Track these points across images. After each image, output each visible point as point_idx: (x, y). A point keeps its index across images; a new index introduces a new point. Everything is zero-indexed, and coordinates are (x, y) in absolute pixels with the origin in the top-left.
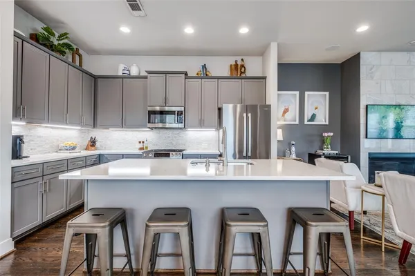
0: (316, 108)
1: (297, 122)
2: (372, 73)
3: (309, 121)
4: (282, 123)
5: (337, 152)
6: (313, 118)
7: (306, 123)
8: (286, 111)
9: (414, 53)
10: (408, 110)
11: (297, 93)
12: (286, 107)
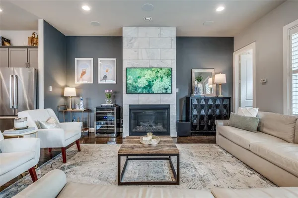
0: (107, 71)
1: (92, 82)
2: (131, 43)
4: (80, 83)
6: (105, 77)
8: (84, 73)
9: (164, 28)
10: (158, 72)
11: (92, 59)
12: (84, 71)
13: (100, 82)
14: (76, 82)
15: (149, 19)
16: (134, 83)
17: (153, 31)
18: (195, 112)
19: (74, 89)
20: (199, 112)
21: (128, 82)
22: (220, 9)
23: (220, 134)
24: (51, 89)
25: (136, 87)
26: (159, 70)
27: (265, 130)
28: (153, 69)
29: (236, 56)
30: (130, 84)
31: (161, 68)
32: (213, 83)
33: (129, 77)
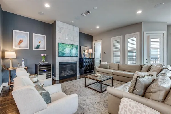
0: (40, 42)
1: (28, 48)
2: (61, 30)
3: (36, 48)
4: (18, 48)
5: (47, 63)
6: (38, 47)
7: (34, 49)
8: (21, 42)
9: (75, 27)
11: (28, 33)
12: (21, 40)
15: (73, 21)
16: (62, 51)
18: (84, 64)
19: (15, 52)
20: (86, 64)
21: (60, 50)
22: (98, 27)
23: (97, 71)
25: (63, 53)
26: (73, 46)
27: (110, 68)
28: (71, 45)
29: (93, 43)
30: (60, 51)
32: (88, 52)
33: (60, 48)
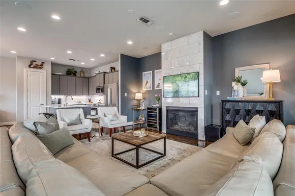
0: (160, 80)
1: (152, 89)
2: (167, 56)
3: (157, 87)
4: (145, 89)
8: (147, 83)
9: (192, 35)
10: (186, 77)
11: (151, 72)
12: (147, 81)
13: (156, 89)
14: (143, 89)
15: (172, 34)
17: (183, 41)
19: (141, 94)
24: (126, 95)
26: (187, 75)
28: (182, 75)
31: (188, 74)
